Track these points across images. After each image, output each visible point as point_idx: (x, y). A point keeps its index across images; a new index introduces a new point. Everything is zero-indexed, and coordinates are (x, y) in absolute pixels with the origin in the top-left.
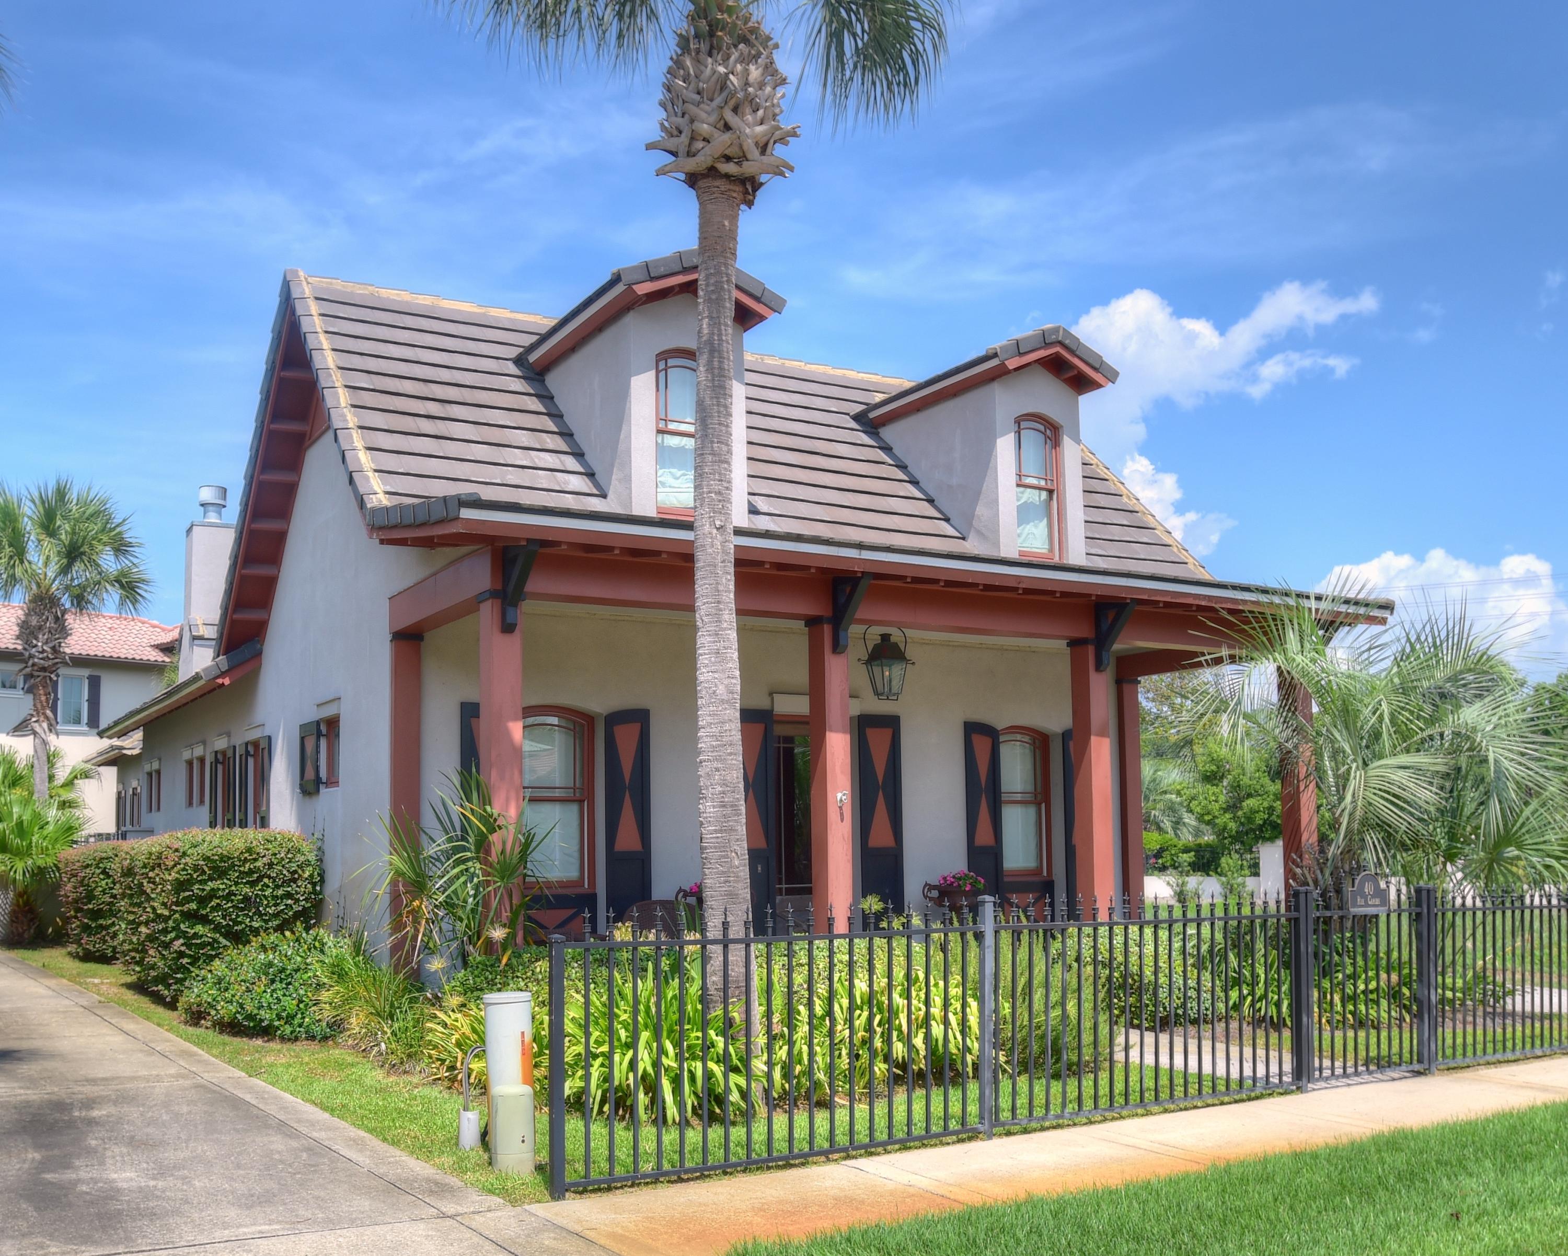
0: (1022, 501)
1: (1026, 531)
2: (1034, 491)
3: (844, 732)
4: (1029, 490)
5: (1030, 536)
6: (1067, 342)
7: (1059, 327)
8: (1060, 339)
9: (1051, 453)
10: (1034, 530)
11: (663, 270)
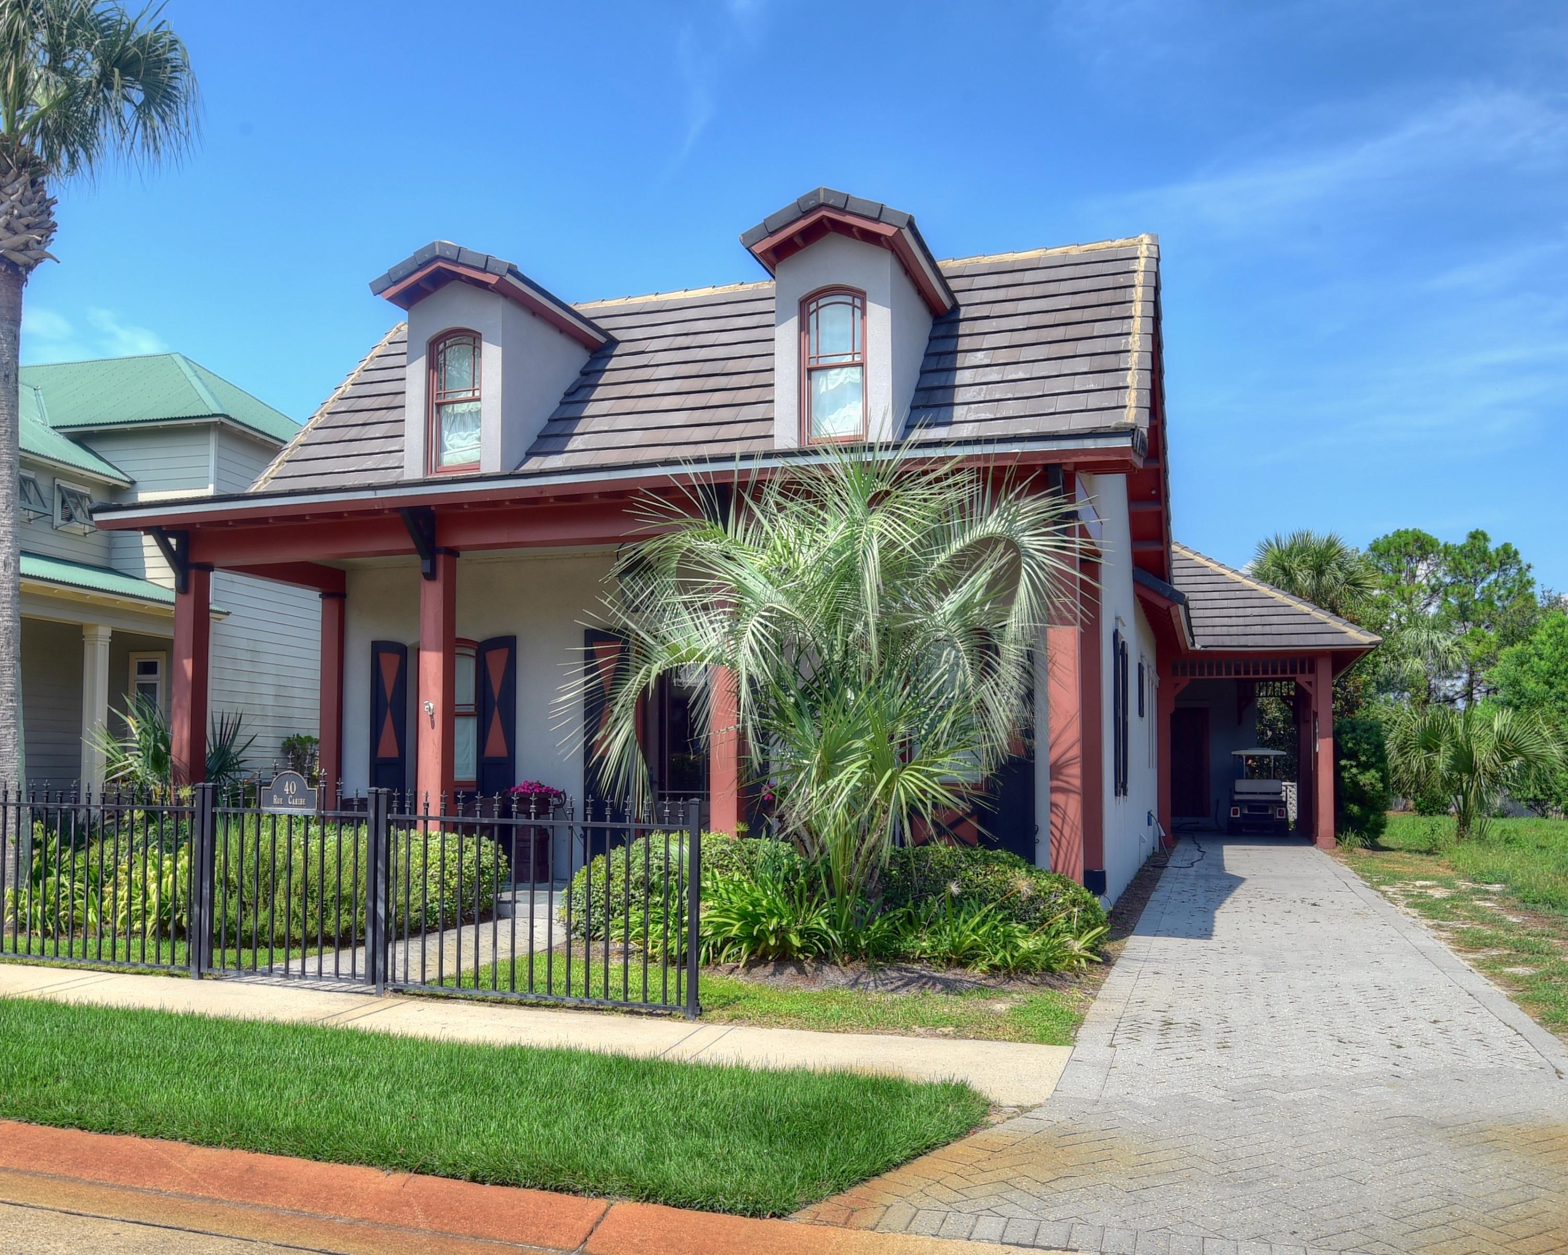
2: (847, 369)
3: (437, 651)
6: (831, 202)
8: (822, 201)
11: (401, 273)
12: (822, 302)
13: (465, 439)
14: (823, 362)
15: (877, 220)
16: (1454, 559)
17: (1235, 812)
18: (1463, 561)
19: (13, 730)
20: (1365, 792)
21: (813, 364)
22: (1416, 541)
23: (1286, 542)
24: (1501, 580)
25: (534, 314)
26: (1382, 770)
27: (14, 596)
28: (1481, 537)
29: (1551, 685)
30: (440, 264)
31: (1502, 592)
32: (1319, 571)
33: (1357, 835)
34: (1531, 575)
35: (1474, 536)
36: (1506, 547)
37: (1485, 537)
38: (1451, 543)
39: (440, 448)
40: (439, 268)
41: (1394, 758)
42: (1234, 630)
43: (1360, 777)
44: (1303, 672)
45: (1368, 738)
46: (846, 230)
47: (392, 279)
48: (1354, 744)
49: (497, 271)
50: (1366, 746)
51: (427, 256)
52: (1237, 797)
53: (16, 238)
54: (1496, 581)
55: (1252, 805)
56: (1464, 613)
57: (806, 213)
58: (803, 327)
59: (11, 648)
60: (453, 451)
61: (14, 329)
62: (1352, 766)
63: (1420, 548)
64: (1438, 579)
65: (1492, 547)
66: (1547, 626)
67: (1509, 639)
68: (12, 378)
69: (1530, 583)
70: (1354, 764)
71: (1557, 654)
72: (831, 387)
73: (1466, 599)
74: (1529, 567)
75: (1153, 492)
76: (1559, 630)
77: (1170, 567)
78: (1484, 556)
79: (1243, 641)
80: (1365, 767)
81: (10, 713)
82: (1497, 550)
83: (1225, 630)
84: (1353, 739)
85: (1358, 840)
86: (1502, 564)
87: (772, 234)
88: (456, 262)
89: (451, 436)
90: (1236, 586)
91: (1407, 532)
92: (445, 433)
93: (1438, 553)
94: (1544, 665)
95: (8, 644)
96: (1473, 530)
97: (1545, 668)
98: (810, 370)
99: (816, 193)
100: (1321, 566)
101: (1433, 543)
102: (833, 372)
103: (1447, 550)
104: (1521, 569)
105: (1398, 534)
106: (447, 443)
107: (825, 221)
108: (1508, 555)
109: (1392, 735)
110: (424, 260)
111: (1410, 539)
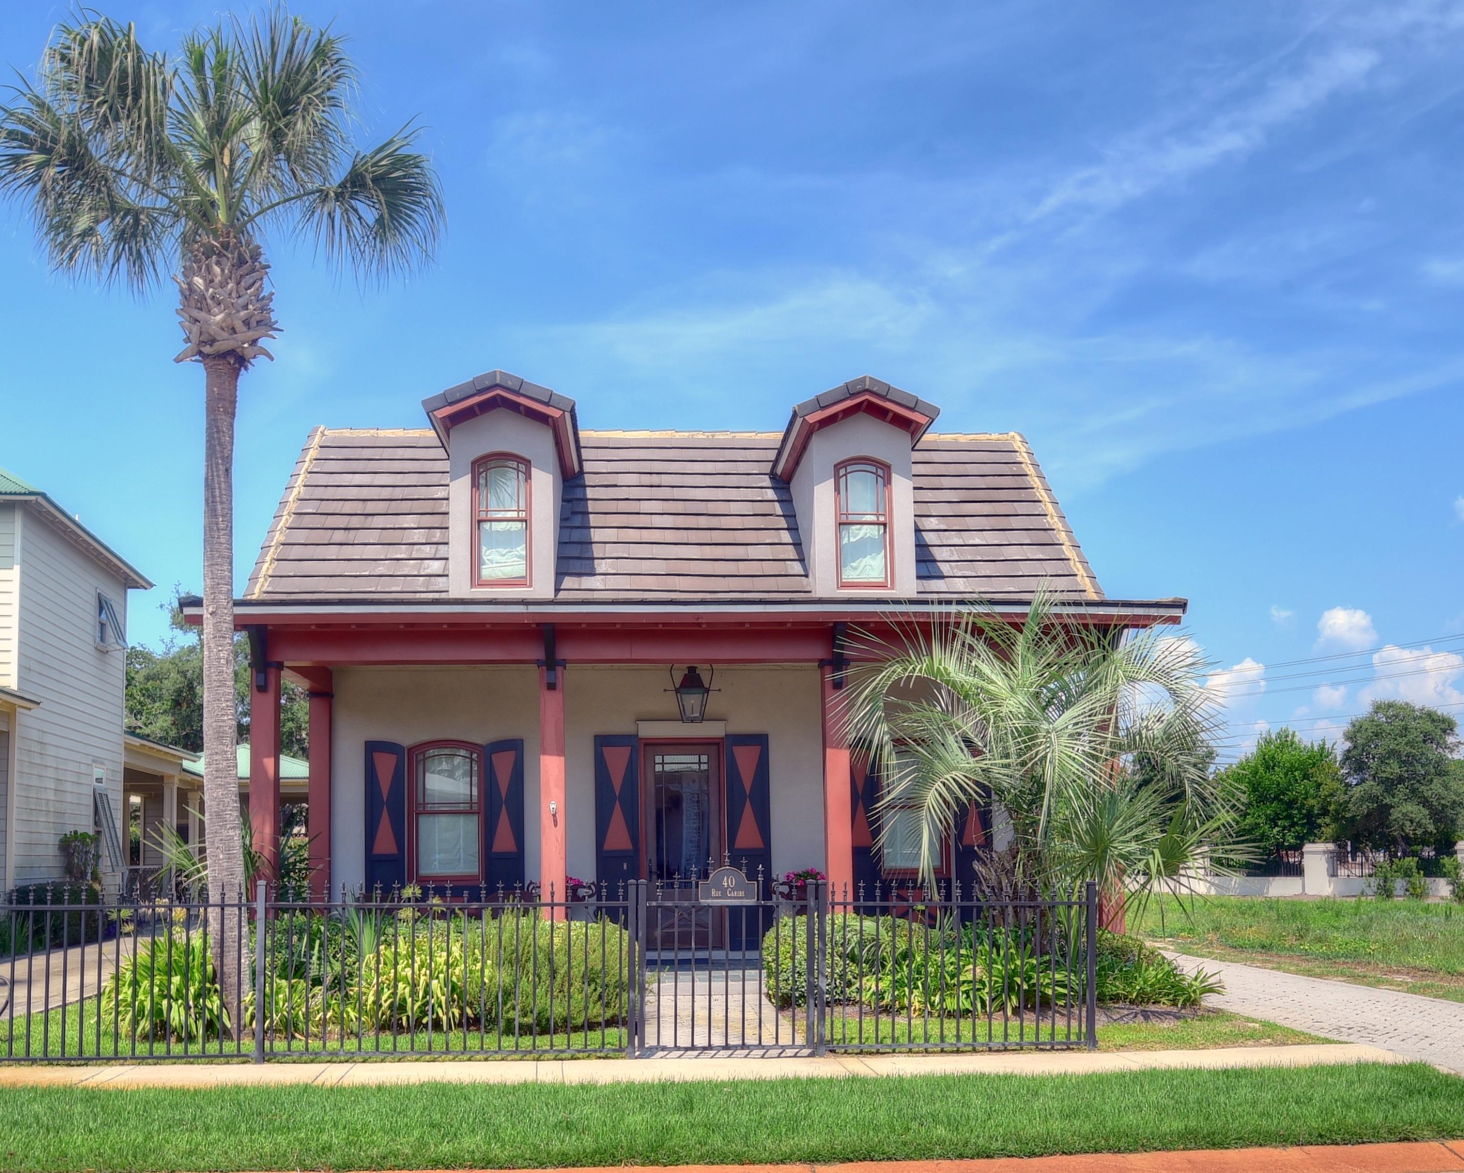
0: (859, 537)
1: (863, 564)
2: (872, 526)
4: (865, 527)
5: (868, 567)
6: (875, 389)
7: (865, 377)
8: (867, 387)
9: (884, 491)
10: (872, 563)
11: (458, 396)
13: (504, 555)
14: (852, 518)
15: (912, 409)
30: (500, 392)
39: (480, 562)
40: (498, 394)
47: (447, 399)
49: (561, 406)
51: (487, 382)
57: (853, 396)
58: (836, 487)
60: (491, 565)
87: (823, 408)
88: (517, 393)
89: (488, 552)
92: (484, 549)
106: (485, 558)
110: (483, 386)
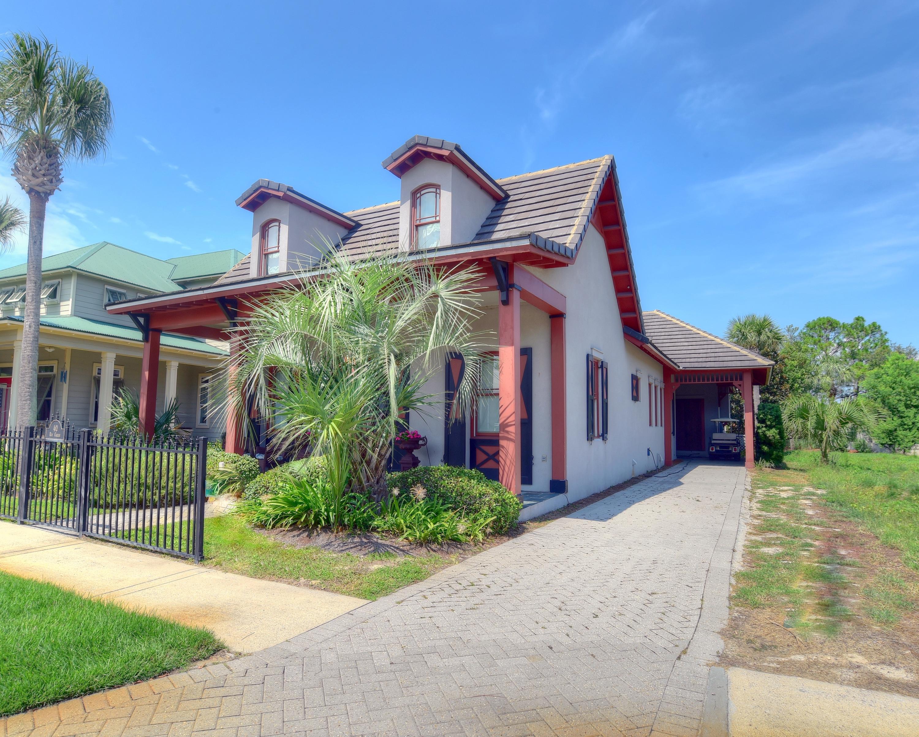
11: (247, 195)
12: (422, 192)
14: (423, 221)
15: (441, 148)
16: (847, 330)
17: (712, 449)
18: (852, 331)
19: (28, 402)
20: (770, 440)
21: (418, 223)
22: (829, 321)
23: (743, 320)
24: (871, 340)
25: (310, 212)
26: (779, 429)
27: (33, 341)
28: (861, 319)
29: (893, 389)
30: (262, 189)
31: (872, 345)
32: (759, 333)
33: (767, 461)
34: (886, 337)
35: (858, 319)
36: (874, 324)
37: (863, 320)
38: (846, 323)
39: (266, 274)
40: (262, 192)
41: (786, 423)
42: (700, 360)
43: (766, 432)
44: (736, 380)
45: (771, 412)
46: (428, 155)
47: (243, 198)
48: (764, 416)
49: (283, 190)
50: (769, 417)
51: (257, 186)
52: (713, 442)
53: (37, 180)
54: (869, 340)
55: (722, 446)
56: (853, 355)
57: (410, 149)
58: (414, 205)
59: (31, 364)
61: (39, 221)
62: (762, 427)
63: (831, 325)
64: (840, 340)
65: (866, 324)
66: (890, 360)
67: (873, 366)
68: (38, 243)
69: (887, 340)
70: (764, 425)
71: (896, 373)
72: (428, 234)
73: (853, 349)
74: (886, 333)
75: (628, 287)
76: (897, 362)
77: (642, 326)
78: (863, 329)
79: (704, 365)
80: (770, 427)
81: (27, 394)
82: (869, 326)
83: (696, 360)
84: (763, 413)
85: (768, 464)
86: (872, 332)
87: (395, 160)
88: (268, 188)
90: (705, 339)
91: (824, 318)
92: (269, 267)
93: (840, 327)
94: (889, 379)
95: (29, 363)
96: (857, 316)
97: (889, 380)
98: (417, 226)
99: (414, 139)
100: (760, 330)
101: (837, 323)
102: (429, 227)
103: (844, 326)
104: (882, 334)
105: (819, 319)
106: (269, 272)
107: (419, 152)
108: (875, 328)
109: (785, 412)
110: (255, 188)
111: (825, 321)
